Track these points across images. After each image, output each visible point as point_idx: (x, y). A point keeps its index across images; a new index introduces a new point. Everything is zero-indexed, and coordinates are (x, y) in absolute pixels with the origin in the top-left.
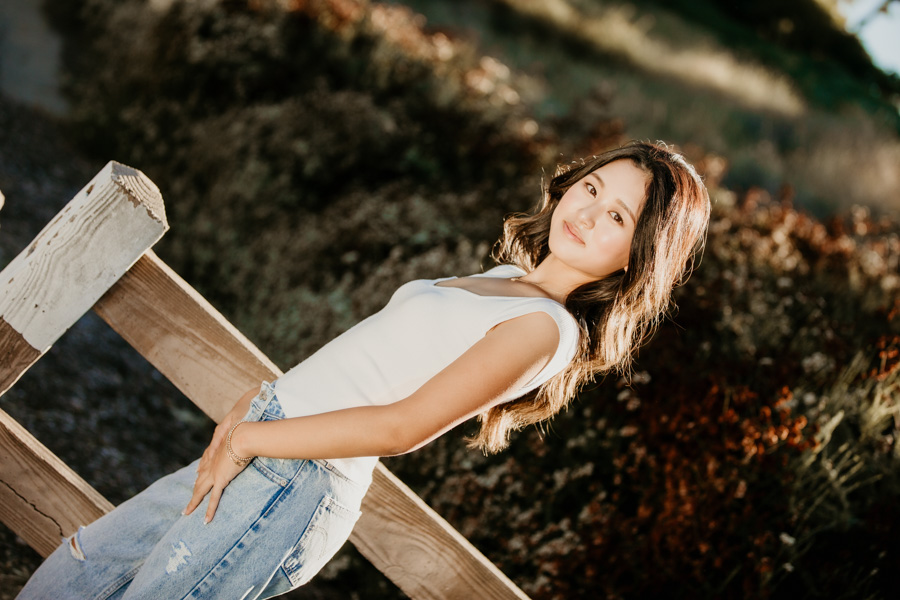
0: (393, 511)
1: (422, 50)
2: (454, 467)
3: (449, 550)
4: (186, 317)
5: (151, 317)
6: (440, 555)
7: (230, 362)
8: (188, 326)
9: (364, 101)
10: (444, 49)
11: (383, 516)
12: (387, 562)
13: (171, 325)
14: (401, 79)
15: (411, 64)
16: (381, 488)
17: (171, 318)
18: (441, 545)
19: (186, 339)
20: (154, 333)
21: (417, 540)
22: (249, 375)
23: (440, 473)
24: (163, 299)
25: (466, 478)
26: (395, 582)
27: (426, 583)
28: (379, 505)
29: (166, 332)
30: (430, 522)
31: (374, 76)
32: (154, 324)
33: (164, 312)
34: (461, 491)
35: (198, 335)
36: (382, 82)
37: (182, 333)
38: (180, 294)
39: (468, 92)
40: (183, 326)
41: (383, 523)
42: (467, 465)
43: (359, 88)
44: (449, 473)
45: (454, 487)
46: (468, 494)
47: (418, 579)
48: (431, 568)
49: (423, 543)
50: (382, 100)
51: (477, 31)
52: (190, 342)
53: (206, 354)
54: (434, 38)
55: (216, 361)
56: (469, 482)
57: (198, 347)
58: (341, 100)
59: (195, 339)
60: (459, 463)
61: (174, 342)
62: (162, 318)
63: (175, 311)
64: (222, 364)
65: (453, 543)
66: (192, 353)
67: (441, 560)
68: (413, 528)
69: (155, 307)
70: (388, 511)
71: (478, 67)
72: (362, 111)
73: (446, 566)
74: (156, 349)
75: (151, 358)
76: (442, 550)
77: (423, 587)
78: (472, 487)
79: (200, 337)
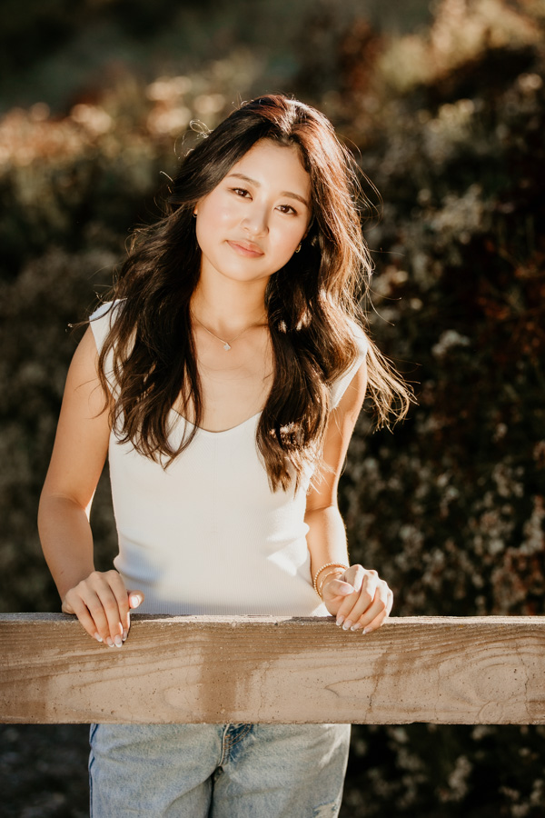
0: (432, 652)
1: (73, 143)
2: (487, 561)
3: (524, 641)
4: (50, 647)
5: (16, 678)
6: (519, 654)
7: (135, 651)
8: (61, 653)
9: (57, 259)
10: (96, 119)
11: (427, 667)
12: (473, 709)
13: (44, 667)
14: (76, 199)
15: (73, 171)
16: (399, 641)
17: (38, 661)
18: (511, 644)
19: (71, 668)
20: (33, 692)
21: (483, 659)
22: (164, 647)
23: (478, 581)
24: (12, 649)
25: (507, 561)
26: (500, 723)
27: (531, 695)
28: (412, 660)
29: (45, 679)
30: (479, 630)
31: (44, 222)
32: (26, 682)
33: (25, 662)
34: (514, 578)
35: (78, 653)
36: (59, 220)
37: (63, 666)
38: (24, 629)
39: (162, 145)
40: (56, 658)
41: (433, 674)
42: (496, 546)
43: (39, 251)
44: (486, 572)
45: (506, 582)
46: (524, 575)
47: (519, 698)
48: (523, 674)
49: (492, 657)
50: (74, 242)
51: (119, 60)
52: (78, 667)
53: (104, 664)
54: (74, 118)
55: (120, 662)
56: (515, 562)
57: (89, 666)
58: (29, 281)
59: (80, 660)
60: (486, 552)
61: (61, 682)
62: (28, 668)
63: (35, 650)
64: (129, 660)
65: (522, 630)
66: (88, 677)
67: (525, 658)
68: (468, 650)
69: (11, 665)
70: (427, 656)
71: (152, 105)
72: (64, 272)
73: (536, 659)
74: (50, 706)
75: (52, 719)
76: (517, 648)
77: (533, 701)
78: (522, 565)
79: (84, 653)
